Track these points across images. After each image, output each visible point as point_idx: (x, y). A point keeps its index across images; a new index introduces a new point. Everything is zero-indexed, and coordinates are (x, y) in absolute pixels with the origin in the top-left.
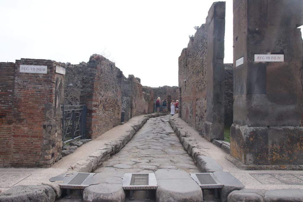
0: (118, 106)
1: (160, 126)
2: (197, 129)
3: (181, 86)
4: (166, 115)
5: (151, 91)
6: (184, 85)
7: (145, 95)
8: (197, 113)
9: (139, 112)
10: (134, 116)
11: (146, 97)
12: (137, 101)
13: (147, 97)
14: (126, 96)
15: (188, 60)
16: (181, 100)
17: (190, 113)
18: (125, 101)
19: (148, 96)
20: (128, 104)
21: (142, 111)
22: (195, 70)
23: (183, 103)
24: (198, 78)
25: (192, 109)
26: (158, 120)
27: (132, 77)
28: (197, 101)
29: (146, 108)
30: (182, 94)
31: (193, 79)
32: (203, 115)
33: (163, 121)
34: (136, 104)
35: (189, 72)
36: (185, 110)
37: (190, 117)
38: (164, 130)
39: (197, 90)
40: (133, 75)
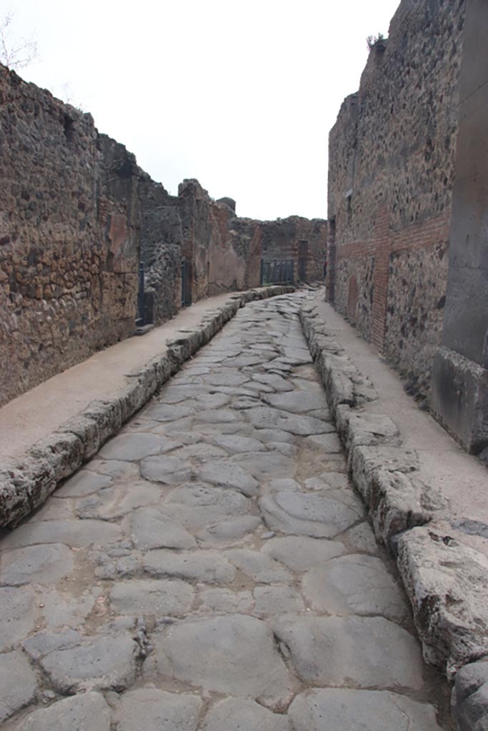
0: (119, 274)
1: (270, 333)
2: (391, 361)
3: (336, 213)
4: (293, 291)
5: (254, 228)
6: (346, 208)
7: (235, 239)
8: (390, 301)
9: (218, 286)
10: (199, 299)
11: (238, 245)
12: (211, 254)
13: (243, 243)
14: (166, 242)
15: (361, 126)
16: (335, 252)
17: (362, 295)
18: (163, 258)
19: (244, 241)
20: (170, 266)
21: (228, 283)
22: (390, 149)
23: (342, 262)
24: (403, 176)
25: (370, 283)
26: (269, 309)
27: (190, 184)
28: (395, 260)
29: (240, 273)
30: (337, 235)
31: (379, 184)
32: (424, 317)
33: (281, 313)
34: (209, 263)
35: (364, 163)
36: (345, 284)
37: (365, 308)
38: (278, 352)
39: (396, 218)
40: (195, 181)
